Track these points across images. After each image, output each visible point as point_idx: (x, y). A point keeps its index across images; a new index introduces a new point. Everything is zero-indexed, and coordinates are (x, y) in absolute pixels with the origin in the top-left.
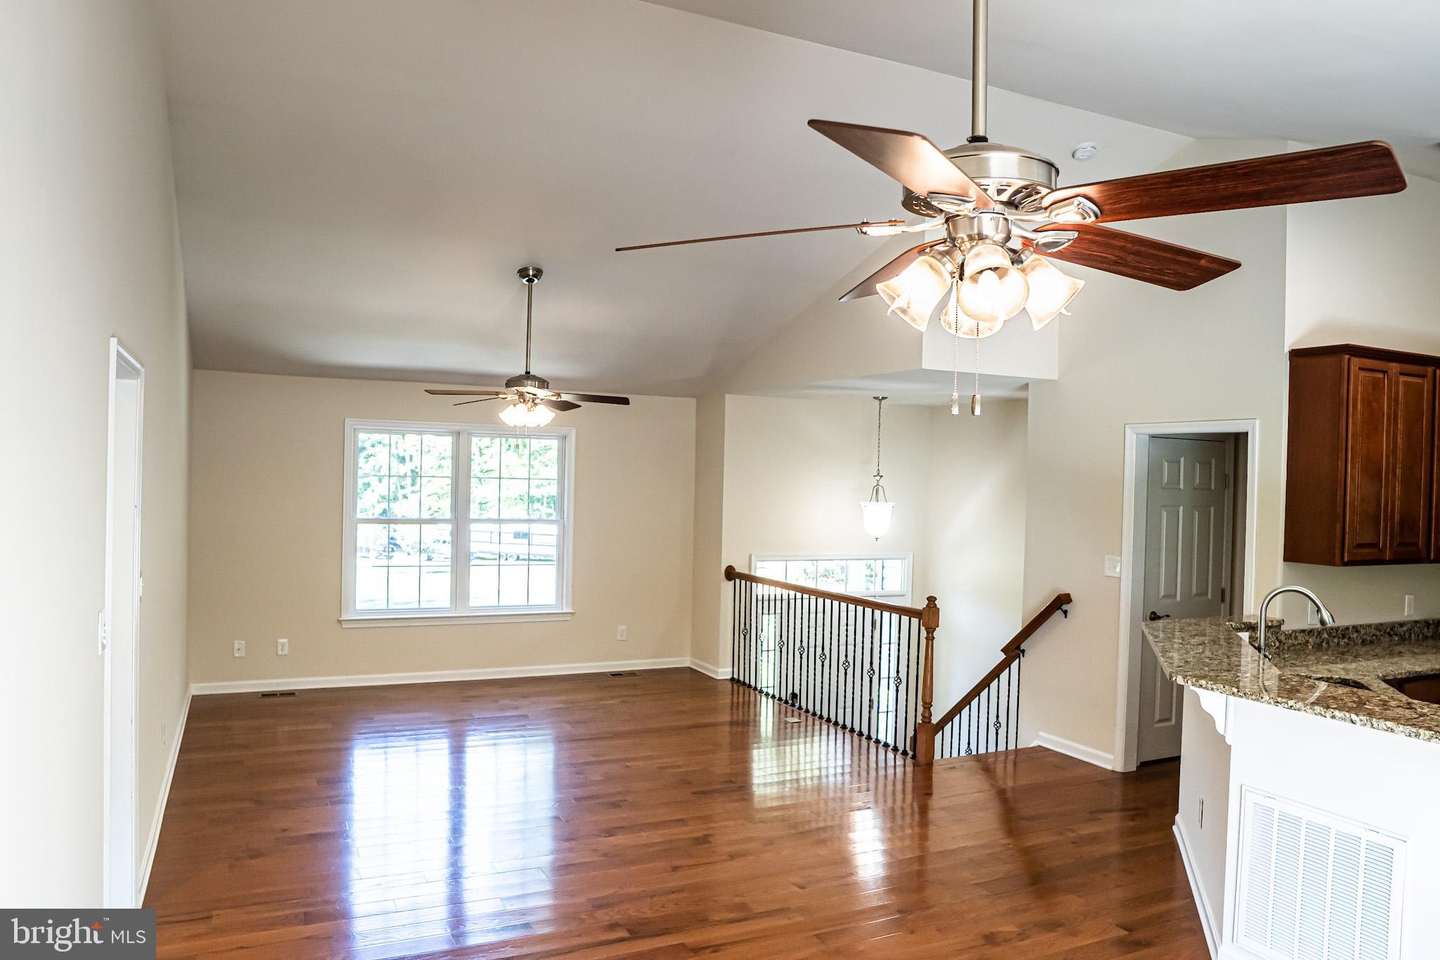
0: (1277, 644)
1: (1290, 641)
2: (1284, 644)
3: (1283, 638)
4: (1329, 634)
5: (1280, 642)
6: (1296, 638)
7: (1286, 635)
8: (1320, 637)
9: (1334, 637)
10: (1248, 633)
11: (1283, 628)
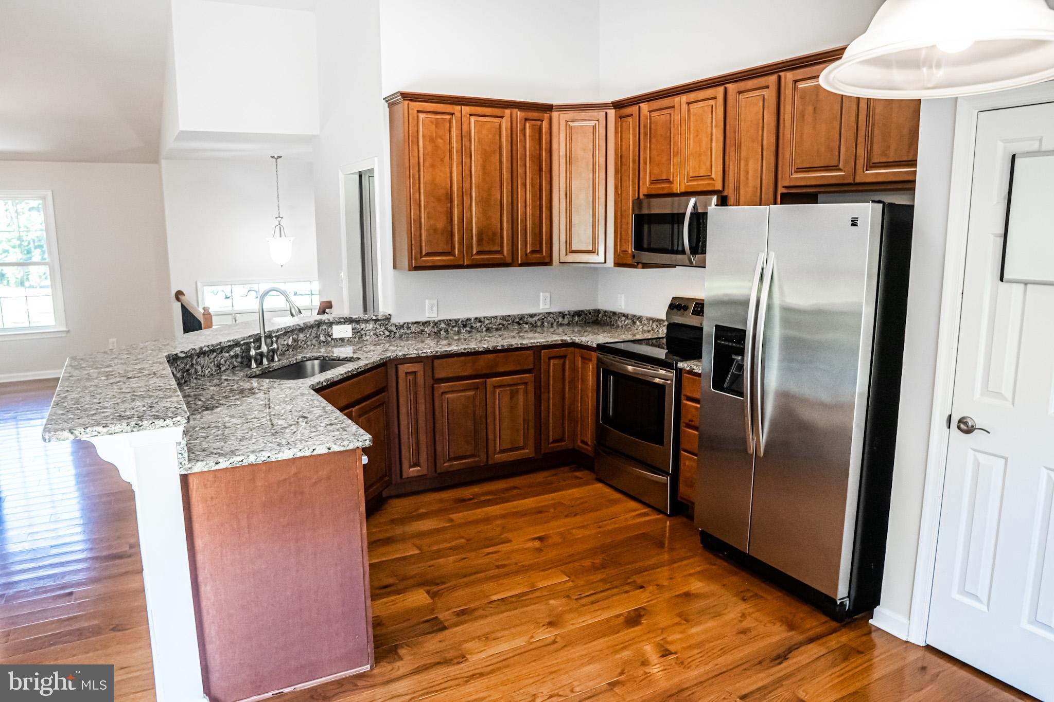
0: (387, 333)
1: (402, 331)
2: (396, 333)
3: (393, 328)
4: (448, 325)
5: (390, 331)
6: (409, 328)
7: (396, 326)
8: (437, 327)
9: (453, 327)
10: (351, 325)
11: (393, 321)
